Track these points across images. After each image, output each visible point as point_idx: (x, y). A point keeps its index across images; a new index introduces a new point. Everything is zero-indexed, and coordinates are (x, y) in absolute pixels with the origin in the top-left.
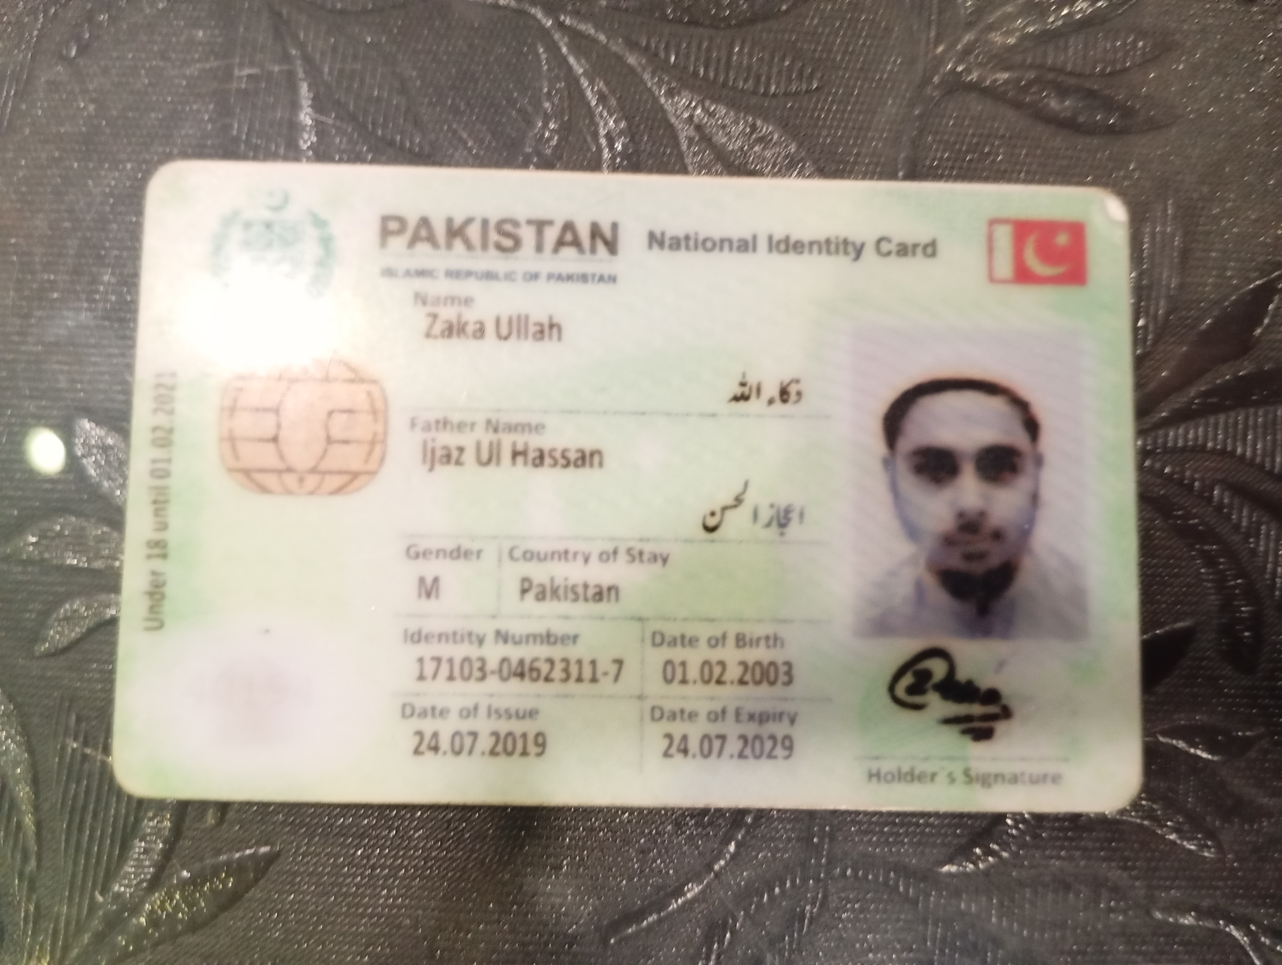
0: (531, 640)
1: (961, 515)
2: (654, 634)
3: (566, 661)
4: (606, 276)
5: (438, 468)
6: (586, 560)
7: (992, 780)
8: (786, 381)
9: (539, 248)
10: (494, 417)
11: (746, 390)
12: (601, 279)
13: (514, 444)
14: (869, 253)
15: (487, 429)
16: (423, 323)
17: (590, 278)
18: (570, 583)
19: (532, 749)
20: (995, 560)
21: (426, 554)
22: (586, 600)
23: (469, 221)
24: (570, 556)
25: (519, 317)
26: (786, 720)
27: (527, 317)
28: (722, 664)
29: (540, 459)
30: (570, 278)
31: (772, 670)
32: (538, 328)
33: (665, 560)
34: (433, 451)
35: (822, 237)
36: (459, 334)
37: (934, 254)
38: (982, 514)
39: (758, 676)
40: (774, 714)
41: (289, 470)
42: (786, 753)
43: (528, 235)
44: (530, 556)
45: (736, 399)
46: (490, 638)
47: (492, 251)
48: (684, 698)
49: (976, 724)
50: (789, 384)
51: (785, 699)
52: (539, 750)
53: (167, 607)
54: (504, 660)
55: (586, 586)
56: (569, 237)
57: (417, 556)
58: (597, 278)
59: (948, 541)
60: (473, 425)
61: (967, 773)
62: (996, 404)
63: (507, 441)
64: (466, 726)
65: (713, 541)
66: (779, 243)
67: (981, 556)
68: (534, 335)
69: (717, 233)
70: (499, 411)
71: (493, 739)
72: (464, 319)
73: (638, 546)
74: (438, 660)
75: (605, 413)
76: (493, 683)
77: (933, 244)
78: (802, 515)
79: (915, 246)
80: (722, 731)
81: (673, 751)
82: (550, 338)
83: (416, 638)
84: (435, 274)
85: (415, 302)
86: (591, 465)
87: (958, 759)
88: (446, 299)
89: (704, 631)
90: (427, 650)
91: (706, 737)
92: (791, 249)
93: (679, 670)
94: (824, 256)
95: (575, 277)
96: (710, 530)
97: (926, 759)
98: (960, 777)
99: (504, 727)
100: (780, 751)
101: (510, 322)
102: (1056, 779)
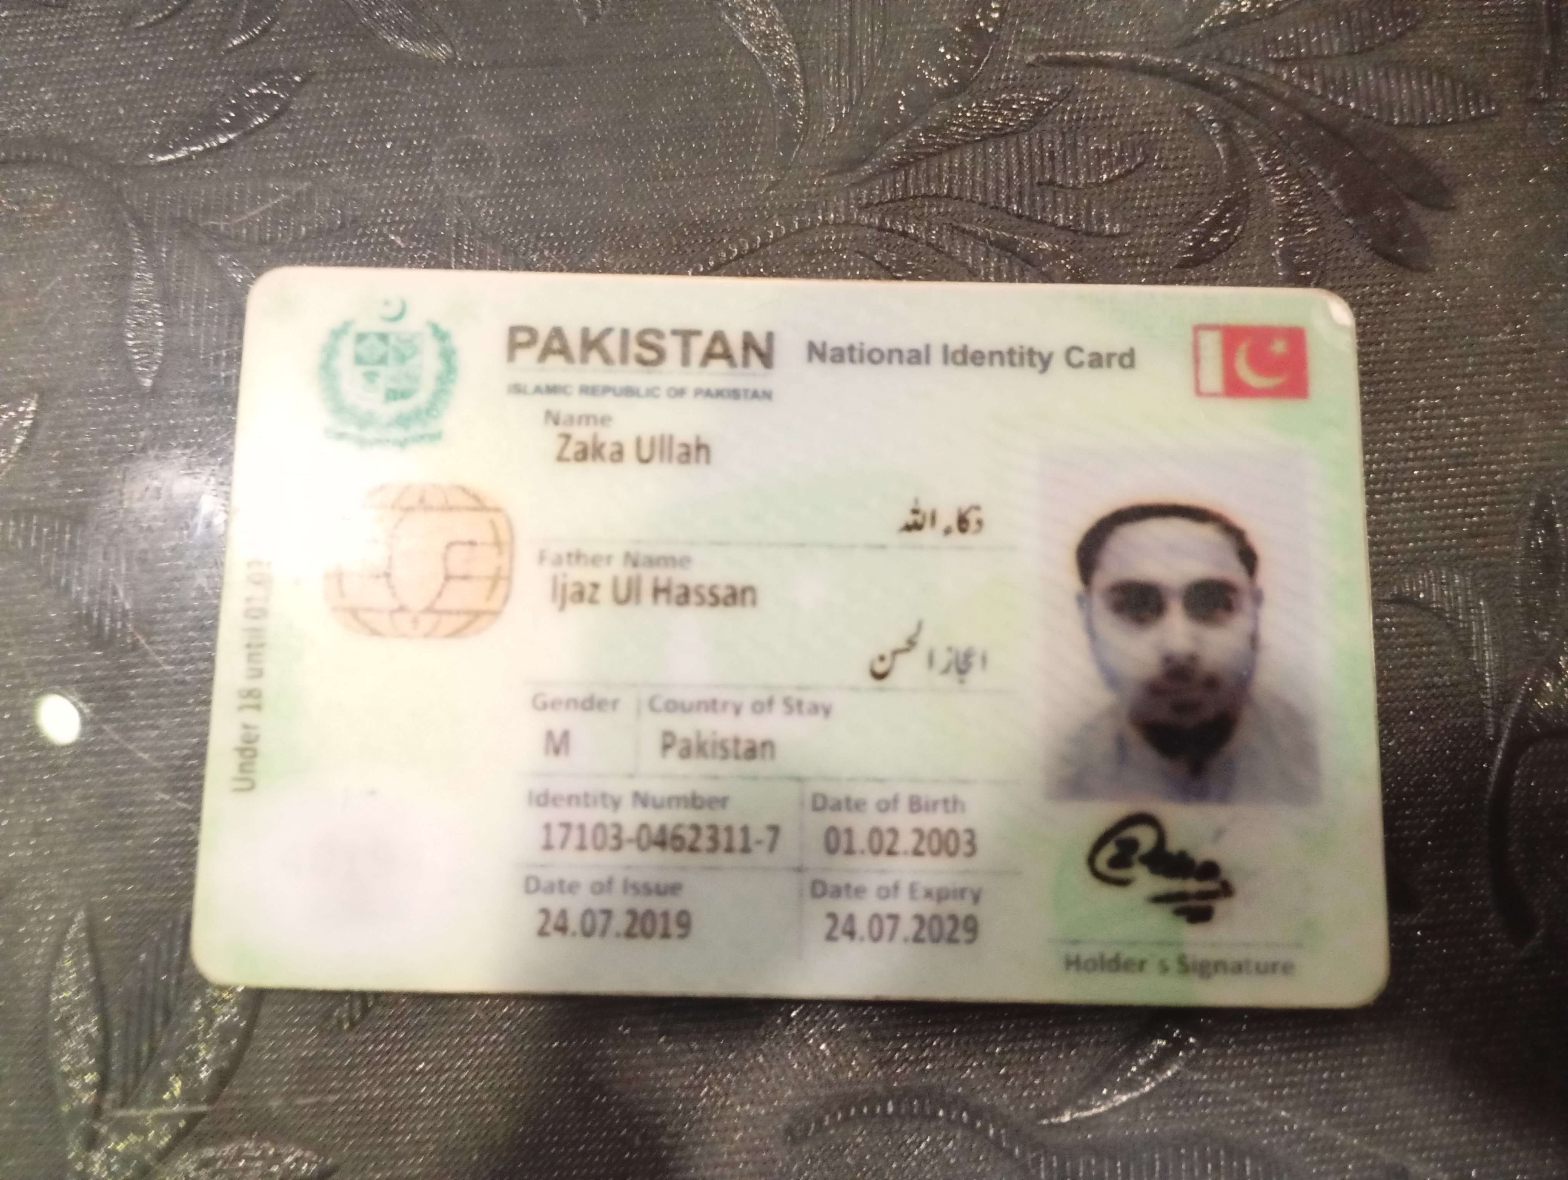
0: (674, 803)
2: (815, 797)
3: (713, 827)
4: (760, 393)
5: (570, 606)
7: (1211, 969)
8: (965, 506)
9: (686, 361)
10: (633, 549)
11: (919, 518)
12: (755, 395)
13: (656, 580)
14: (1058, 363)
15: (625, 563)
16: (553, 445)
17: (742, 394)
18: (719, 738)
19: (674, 930)
21: (554, 705)
22: (737, 757)
23: (608, 331)
24: (719, 707)
25: (662, 437)
26: (969, 898)
27: (671, 438)
28: (894, 832)
29: (685, 597)
30: (719, 393)
31: (952, 839)
32: (683, 450)
33: (827, 711)
34: (564, 588)
35: (1004, 348)
36: (594, 458)
37: (1132, 365)
38: (1193, 658)
39: (935, 845)
40: (955, 891)
41: (402, 609)
42: (968, 936)
43: (672, 346)
44: (674, 706)
45: (908, 528)
46: (627, 801)
47: (633, 364)
48: (850, 871)
49: (1193, 903)
50: (968, 511)
51: (968, 872)
52: (683, 931)
53: (260, 764)
54: (644, 826)
55: (737, 741)
56: (718, 349)
57: (545, 706)
58: (750, 394)
60: (609, 558)
61: (1181, 961)
62: (1207, 532)
63: (648, 576)
64: (598, 903)
65: (881, 690)
66: (955, 353)
68: (679, 457)
69: (885, 345)
70: (638, 542)
71: (629, 918)
72: (601, 440)
73: (796, 695)
74: (567, 826)
75: (759, 544)
76: (630, 853)
77: (1131, 354)
78: (984, 660)
79: (1110, 356)
80: (892, 911)
81: (838, 933)
82: (697, 460)
83: (542, 800)
84: (569, 390)
85: (546, 422)
86: (743, 603)
87: (1171, 944)
88: (580, 417)
89: (872, 794)
90: (555, 815)
91: (876, 916)
92: (969, 360)
93: (844, 839)
94: (1007, 368)
95: (725, 393)
96: (879, 676)
97: (1133, 944)
98: (1174, 966)
99: (642, 904)
100: (962, 935)
101: (652, 444)
102: (1287, 968)
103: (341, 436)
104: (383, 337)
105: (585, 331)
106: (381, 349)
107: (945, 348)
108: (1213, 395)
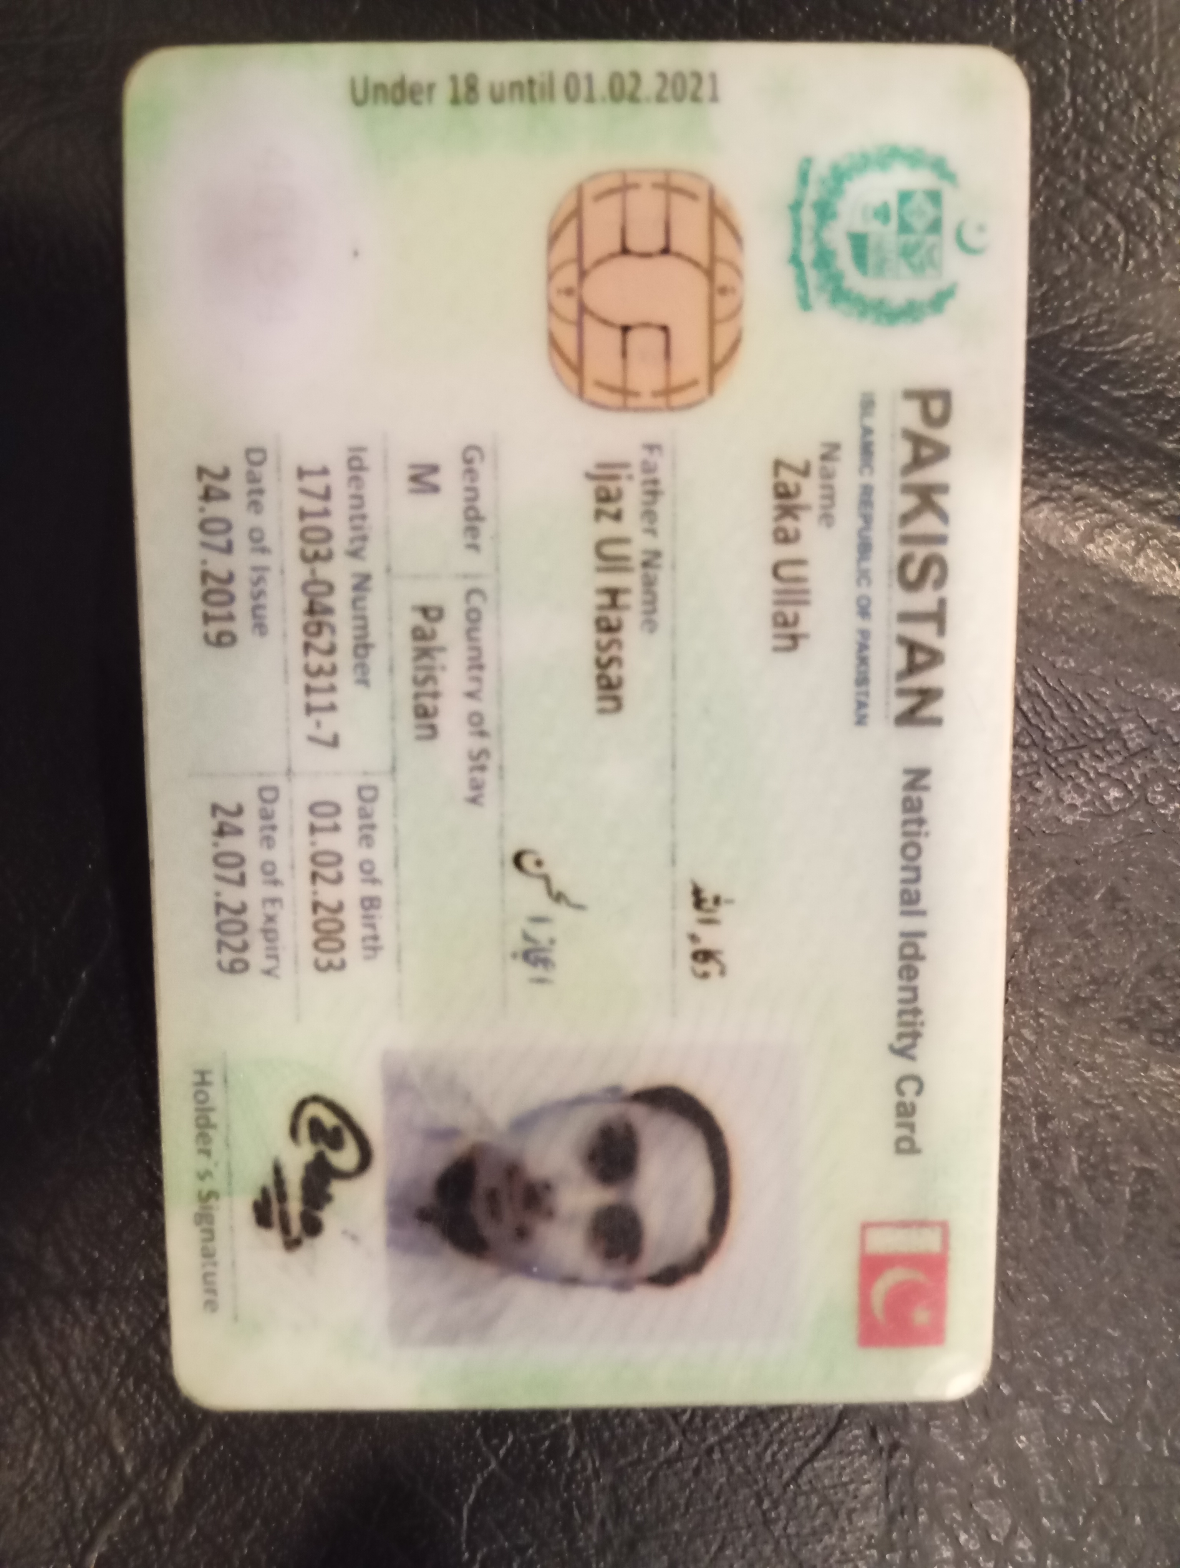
0: (360, 623)
1: (547, 1187)
2: (375, 788)
3: (334, 670)
4: (863, 711)
5: (591, 486)
6: (471, 695)
7: (205, 1226)
8: (724, 958)
9: (906, 617)
10: (665, 561)
11: (709, 904)
12: (861, 704)
13: (627, 591)
14: (902, 1066)
15: (646, 552)
16: (795, 455)
17: (863, 689)
18: (439, 674)
19: (213, 629)
20: (489, 1230)
21: (470, 472)
22: (417, 696)
23: (944, 517)
24: (475, 673)
25: (806, 592)
26: (269, 964)
27: (806, 603)
28: (338, 879)
29: (607, 627)
30: (863, 661)
31: (335, 945)
32: (791, 619)
33: (474, 800)
34: (614, 478)
35: (921, 1003)
36: (779, 507)
37: (899, 1151)
38: (550, 1214)
39: (324, 926)
40: (275, 948)
41: (583, 274)
42: (226, 964)
43: (925, 600)
44: (473, 618)
45: (697, 892)
46: (359, 566)
47: (899, 551)
48: (291, 830)
49: (275, 1207)
50: (719, 962)
51: (296, 962)
52: (213, 637)
53: (386, 110)
54: (330, 586)
55: (435, 695)
56: (920, 658)
57: (468, 461)
58: (863, 698)
60: (652, 532)
61: (212, 1194)
63: (632, 581)
64: (240, 537)
65: (502, 863)
66: (915, 946)
67: (495, 1213)
68: (782, 614)
69: (925, 862)
70: (673, 567)
71: (224, 575)
72: (803, 515)
73: (492, 764)
74: (327, 495)
75: (674, 715)
76: (298, 573)
77: (913, 1150)
78: (541, 981)
79: (912, 1127)
80: (249, 878)
81: (221, 817)
82: (777, 636)
83: (355, 464)
84: (867, 471)
85: (825, 445)
86: (601, 698)
87: (230, 1184)
88: (831, 487)
89: (380, 854)
90: (339, 480)
91: (242, 861)
92: (905, 962)
93: (327, 822)
94: (896, 1007)
95: (863, 668)
96: (518, 860)
97: (228, 1145)
98: (207, 1186)
99: (241, 589)
100: (227, 956)
101: (798, 579)
102: (211, 1305)
103: (804, 178)
104: (935, 226)
105: (944, 489)
106: (919, 224)
107: (922, 934)
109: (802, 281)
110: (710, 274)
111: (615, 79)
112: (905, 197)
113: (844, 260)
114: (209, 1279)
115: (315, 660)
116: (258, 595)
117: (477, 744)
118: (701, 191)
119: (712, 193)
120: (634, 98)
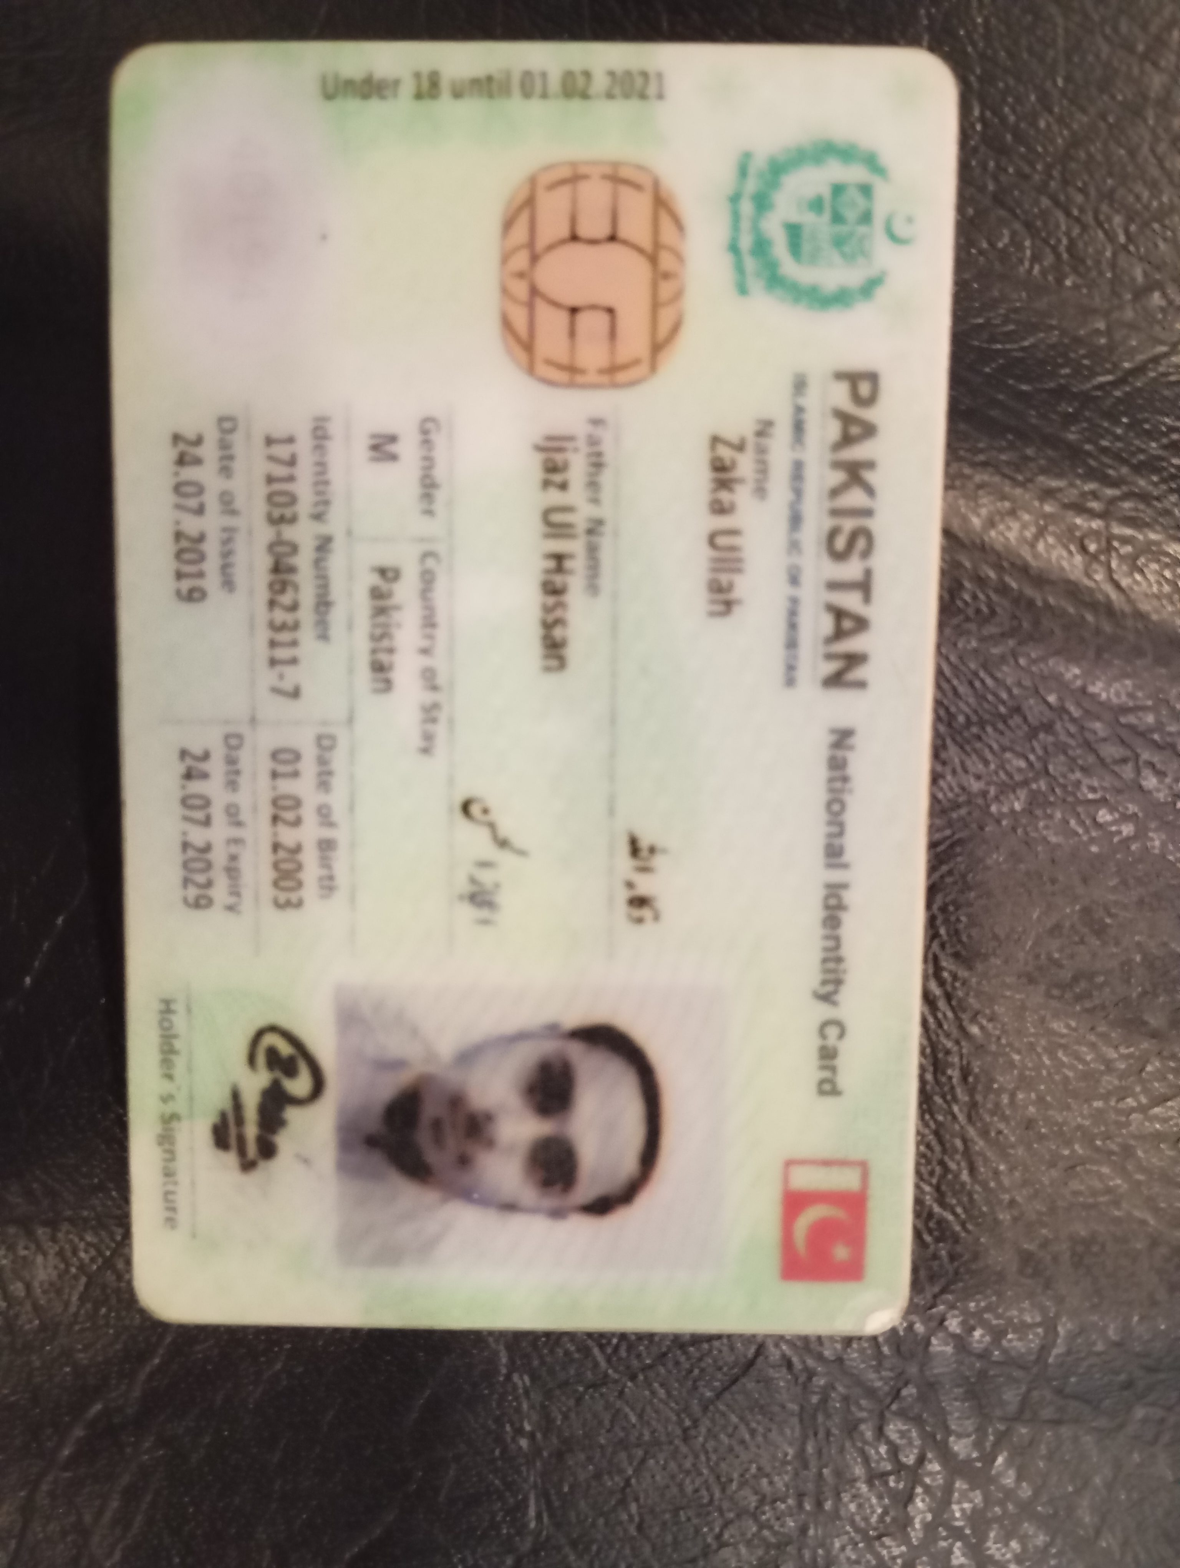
0: (321, 582)
1: (489, 1117)
2: (332, 737)
3: (296, 626)
4: (792, 674)
5: (539, 457)
6: (424, 651)
7: (167, 1146)
8: (658, 905)
9: (834, 586)
10: (607, 529)
11: (644, 853)
12: (791, 668)
13: (571, 556)
14: (824, 1011)
15: (589, 520)
16: (731, 433)
17: (792, 652)
18: (394, 631)
20: (432, 1156)
21: (427, 442)
22: (374, 651)
23: (870, 491)
24: (428, 631)
25: (739, 560)
26: (232, 900)
27: (739, 571)
28: (297, 823)
29: (553, 590)
30: (793, 626)
31: (292, 884)
32: (725, 585)
33: (426, 751)
34: (560, 450)
35: (845, 951)
36: (715, 480)
37: (822, 1092)
38: (490, 1144)
39: (285, 866)
40: (238, 886)
41: (535, 259)
42: (191, 900)
43: (852, 570)
44: (428, 579)
45: (633, 842)
46: (322, 529)
47: (828, 523)
48: (254, 775)
49: (233, 1131)
50: (653, 909)
51: (257, 898)
52: (184, 594)
53: (352, 104)
54: (295, 549)
55: (391, 651)
56: (847, 624)
57: (425, 432)
58: (792, 662)
59: (456, 1101)
60: (595, 501)
61: (174, 1117)
63: (576, 547)
64: (211, 499)
65: (450, 810)
66: (838, 897)
67: (438, 1140)
68: (716, 581)
69: (851, 818)
70: (616, 534)
71: (195, 535)
72: (737, 487)
73: (443, 716)
74: (292, 462)
75: (614, 674)
76: (264, 534)
77: (835, 1092)
78: (485, 922)
79: (833, 1069)
80: (214, 820)
81: (189, 762)
82: (712, 602)
83: (319, 433)
84: (798, 447)
85: (759, 422)
86: (547, 657)
87: (191, 1107)
88: (765, 462)
89: (337, 799)
90: (304, 448)
91: (208, 803)
92: (829, 912)
93: (288, 769)
94: (820, 955)
95: (792, 633)
96: (466, 807)
97: (190, 1070)
98: (169, 1109)
99: (212, 548)
100: (192, 892)
101: (733, 549)
102: (171, 1222)
103: (743, 172)
104: (866, 218)
105: (870, 465)
106: (851, 215)
108: (786, 1179)
109: (740, 269)
110: (653, 259)
111: (568, 76)
112: (838, 189)
113: (780, 249)
114: (170, 1197)
115: (280, 616)
116: (227, 554)
117: (429, 697)
118: (646, 181)
119: (656, 185)
120: (585, 96)
